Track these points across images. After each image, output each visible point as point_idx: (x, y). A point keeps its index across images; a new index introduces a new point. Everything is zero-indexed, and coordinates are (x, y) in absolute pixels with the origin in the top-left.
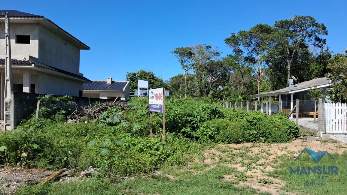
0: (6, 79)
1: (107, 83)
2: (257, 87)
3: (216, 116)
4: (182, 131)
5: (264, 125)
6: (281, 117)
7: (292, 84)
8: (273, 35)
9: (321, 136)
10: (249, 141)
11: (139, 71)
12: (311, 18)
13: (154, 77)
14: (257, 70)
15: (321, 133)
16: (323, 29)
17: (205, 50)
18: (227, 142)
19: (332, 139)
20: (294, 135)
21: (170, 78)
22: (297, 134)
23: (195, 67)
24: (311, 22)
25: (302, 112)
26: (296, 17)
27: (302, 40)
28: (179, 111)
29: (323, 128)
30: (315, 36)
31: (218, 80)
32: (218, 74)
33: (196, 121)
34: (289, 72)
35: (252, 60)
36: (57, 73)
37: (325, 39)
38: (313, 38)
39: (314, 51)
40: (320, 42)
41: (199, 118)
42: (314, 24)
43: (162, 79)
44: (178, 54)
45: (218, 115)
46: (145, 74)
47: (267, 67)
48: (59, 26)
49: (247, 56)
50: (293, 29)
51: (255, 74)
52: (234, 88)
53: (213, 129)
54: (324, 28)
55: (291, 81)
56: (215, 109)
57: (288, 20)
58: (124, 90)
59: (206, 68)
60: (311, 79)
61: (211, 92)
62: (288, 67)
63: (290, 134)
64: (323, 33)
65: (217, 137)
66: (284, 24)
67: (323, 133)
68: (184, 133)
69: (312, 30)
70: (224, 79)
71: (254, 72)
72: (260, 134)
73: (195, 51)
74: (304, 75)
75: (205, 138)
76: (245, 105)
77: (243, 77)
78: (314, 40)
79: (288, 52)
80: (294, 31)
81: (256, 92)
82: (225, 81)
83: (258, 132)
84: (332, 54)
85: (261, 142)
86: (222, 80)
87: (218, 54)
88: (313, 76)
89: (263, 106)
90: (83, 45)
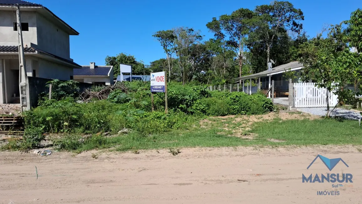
0: (20, 65)
1: (91, 68)
2: (239, 71)
3: (205, 96)
4: (180, 106)
5: (244, 101)
6: (259, 95)
7: (271, 68)
8: (254, 20)
9: (291, 110)
10: (233, 114)
11: (119, 55)
12: (290, 3)
13: (135, 61)
14: (239, 54)
15: (291, 107)
16: (300, 15)
17: (188, 34)
18: (216, 115)
19: (298, 111)
20: (269, 109)
21: (151, 63)
22: (271, 108)
23: (177, 50)
24: (289, 8)
25: (279, 92)
26: (276, 2)
27: (281, 25)
28: (174, 91)
29: (293, 103)
30: (293, 21)
31: (201, 64)
32: (201, 58)
33: (189, 100)
34: (269, 56)
35: (234, 45)
36: (55, 59)
37: (302, 24)
38: (291, 23)
39: (293, 36)
40: (297, 27)
41: (192, 97)
42: (292, 10)
43: (143, 63)
44: (160, 37)
45: (207, 95)
46: (125, 58)
47: (249, 51)
48: (54, 13)
49: (229, 40)
50: (273, 14)
51: (236, 58)
52: (216, 72)
53: (204, 105)
54: (301, 13)
55: (270, 65)
56: (204, 90)
57: (268, 5)
58: (109, 75)
59: (189, 52)
60: (289, 62)
61: (194, 77)
62: (268, 51)
63: (266, 108)
64: (299, 19)
65: (208, 111)
66: (264, 9)
67: (292, 107)
68: (181, 109)
69: (290, 15)
70: (206, 63)
71: (235, 55)
72: (242, 108)
73: (177, 35)
74: (283, 58)
75: (198, 112)
76: (228, 88)
77: (225, 61)
78: (292, 25)
79: (268, 36)
80: (273, 16)
81: (237, 76)
82: (208, 65)
83: (240, 107)
84: (308, 39)
85: (243, 114)
86: (205, 64)
87: (200, 38)
88: (291, 59)
89: (244, 88)
90: (74, 31)
